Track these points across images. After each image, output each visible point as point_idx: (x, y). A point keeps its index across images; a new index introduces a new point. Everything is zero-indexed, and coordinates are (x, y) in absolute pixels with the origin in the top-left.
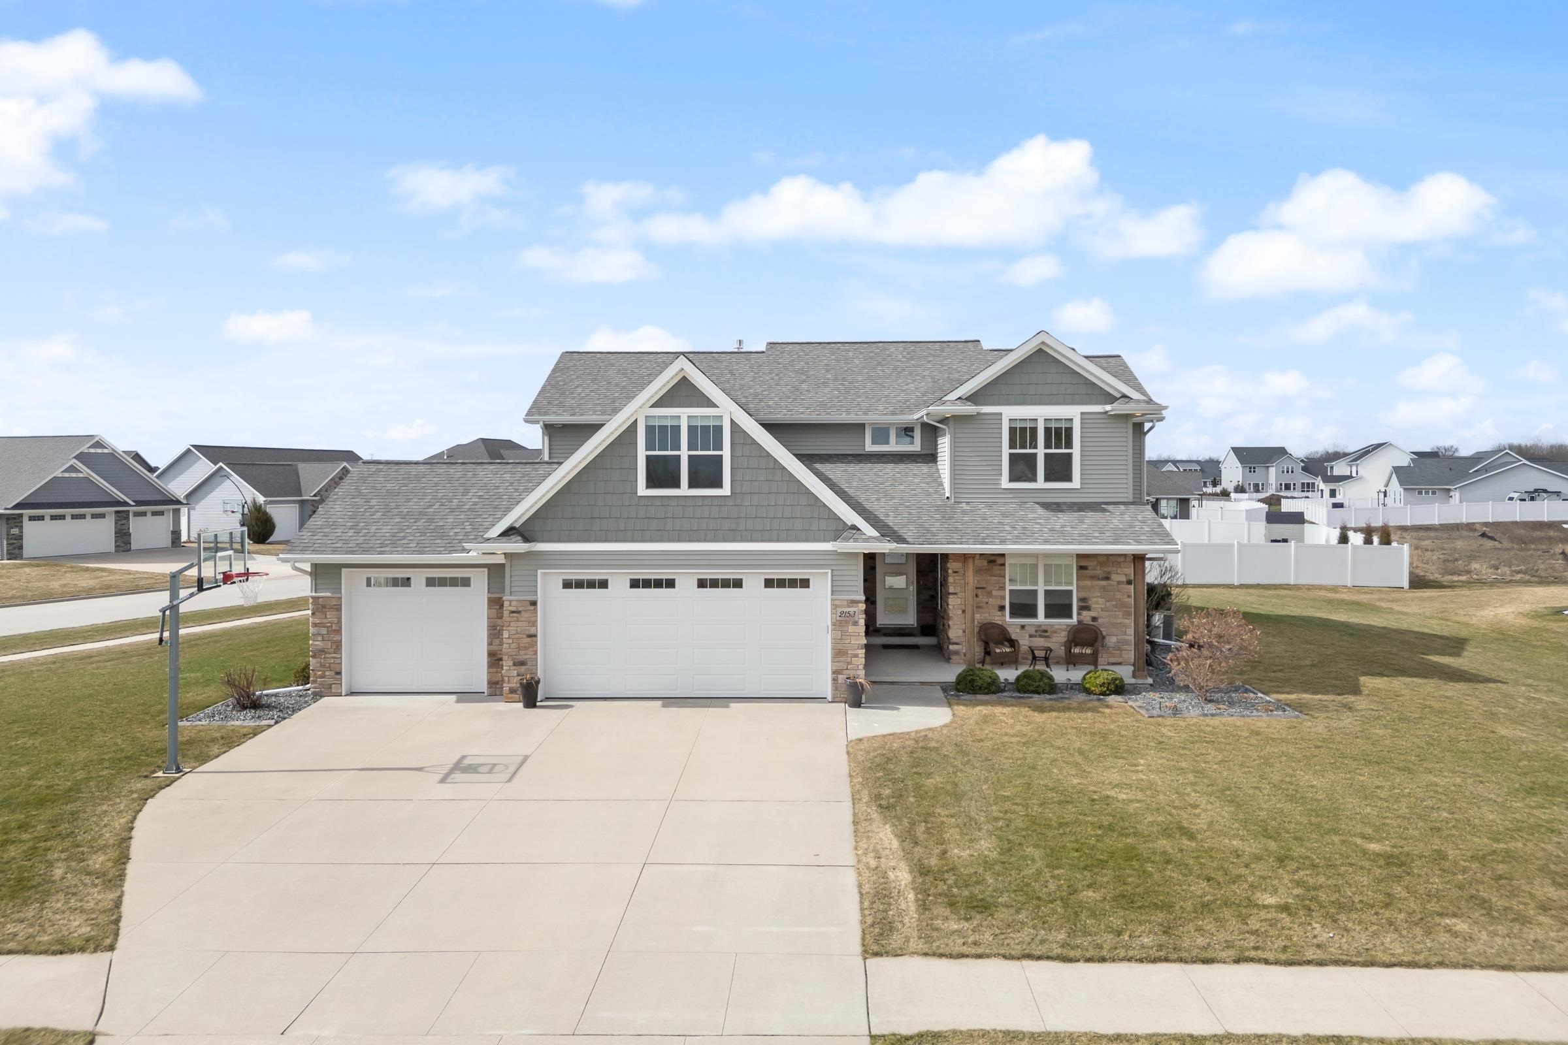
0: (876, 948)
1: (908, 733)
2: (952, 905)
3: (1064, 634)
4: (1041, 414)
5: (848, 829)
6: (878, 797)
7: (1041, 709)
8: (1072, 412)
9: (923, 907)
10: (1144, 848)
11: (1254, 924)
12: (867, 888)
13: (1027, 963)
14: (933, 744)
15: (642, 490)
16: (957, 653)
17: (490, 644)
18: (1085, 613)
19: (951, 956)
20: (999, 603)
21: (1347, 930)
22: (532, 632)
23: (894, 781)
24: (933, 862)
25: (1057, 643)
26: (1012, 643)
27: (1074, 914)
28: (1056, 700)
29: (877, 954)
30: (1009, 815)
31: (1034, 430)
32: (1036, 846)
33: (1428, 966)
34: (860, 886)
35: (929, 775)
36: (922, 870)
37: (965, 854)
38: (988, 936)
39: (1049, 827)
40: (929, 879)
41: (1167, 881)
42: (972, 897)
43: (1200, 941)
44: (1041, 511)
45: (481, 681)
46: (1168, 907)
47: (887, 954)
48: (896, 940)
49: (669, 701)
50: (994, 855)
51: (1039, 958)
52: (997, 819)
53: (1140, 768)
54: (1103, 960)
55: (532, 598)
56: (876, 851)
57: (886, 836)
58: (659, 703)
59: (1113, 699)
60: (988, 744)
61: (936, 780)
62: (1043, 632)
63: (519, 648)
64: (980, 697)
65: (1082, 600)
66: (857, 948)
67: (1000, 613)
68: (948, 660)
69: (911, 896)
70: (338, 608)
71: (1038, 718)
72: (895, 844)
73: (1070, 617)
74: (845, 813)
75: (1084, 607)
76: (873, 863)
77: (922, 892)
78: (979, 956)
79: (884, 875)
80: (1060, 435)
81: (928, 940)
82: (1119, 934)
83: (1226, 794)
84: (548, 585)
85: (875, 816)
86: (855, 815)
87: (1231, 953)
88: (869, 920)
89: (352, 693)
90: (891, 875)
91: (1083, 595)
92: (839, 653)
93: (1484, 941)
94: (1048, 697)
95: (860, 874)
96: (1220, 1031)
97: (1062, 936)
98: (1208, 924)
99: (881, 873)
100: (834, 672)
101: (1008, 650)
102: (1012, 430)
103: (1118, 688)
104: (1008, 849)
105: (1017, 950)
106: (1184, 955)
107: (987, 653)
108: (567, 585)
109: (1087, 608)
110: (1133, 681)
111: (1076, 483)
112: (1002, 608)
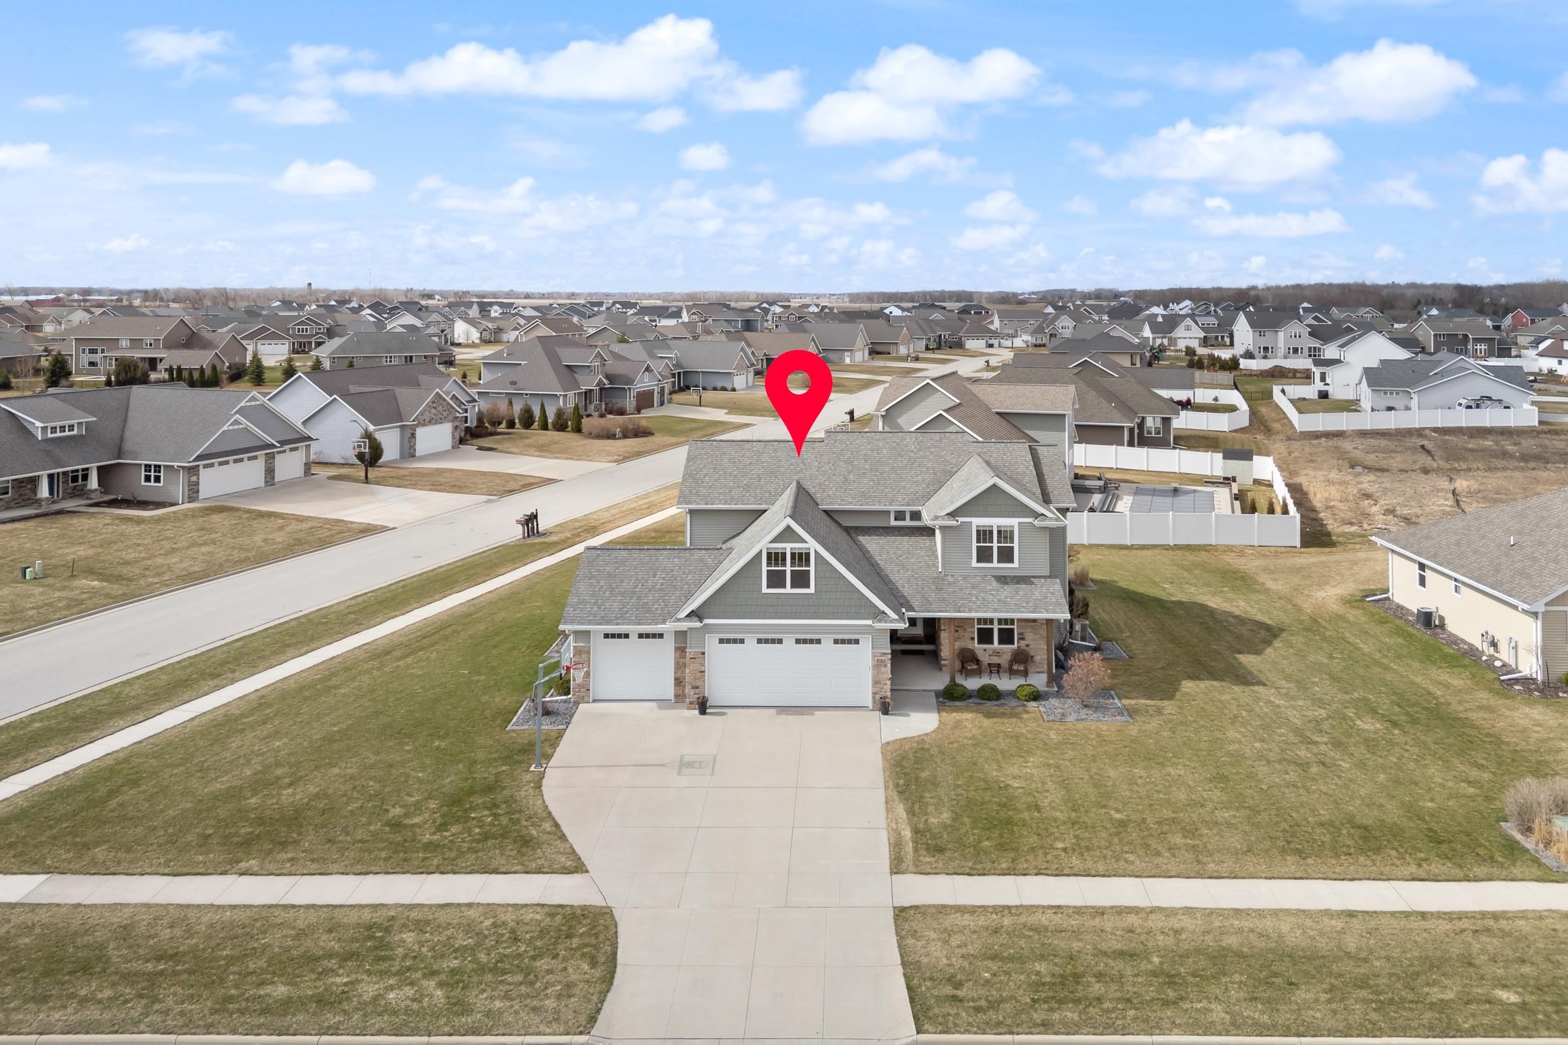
0: (895, 870)
1: (913, 737)
2: (927, 849)
3: (1010, 654)
4: (995, 522)
5: (883, 806)
6: (897, 786)
7: (988, 715)
8: (1012, 522)
9: (916, 850)
10: (1016, 817)
11: (1049, 857)
12: (892, 840)
13: (955, 876)
14: (927, 746)
15: (765, 590)
16: (945, 665)
17: (675, 673)
18: (1022, 642)
19: (925, 874)
20: (971, 635)
21: (1085, 860)
22: (702, 669)
23: (905, 774)
24: (921, 826)
25: (1004, 660)
26: (978, 662)
27: (978, 851)
28: (998, 706)
29: (896, 873)
30: (959, 797)
31: (991, 532)
32: (969, 817)
33: (1109, 876)
34: (889, 839)
35: (923, 770)
36: (916, 831)
37: (936, 821)
38: (941, 865)
39: (976, 804)
40: (919, 835)
41: (1021, 836)
42: (937, 845)
43: (1025, 866)
44: (994, 583)
45: (670, 694)
46: (1016, 850)
47: (900, 873)
48: (904, 867)
49: (783, 709)
50: (949, 822)
51: (960, 874)
52: (953, 800)
53: (1030, 764)
54: (984, 875)
55: (702, 650)
56: (896, 820)
57: (901, 810)
58: (773, 711)
59: (1032, 705)
60: (956, 745)
61: (924, 774)
62: (997, 653)
63: (695, 679)
64: (957, 703)
65: (1019, 634)
66: (887, 870)
67: (971, 642)
68: (940, 669)
69: (911, 845)
70: (589, 653)
71: (987, 722)
72: (905, 816)
73: (1013, 644)
74: (881, 795)
75: (1021, 639)
76: (895, 827)
77: (915, 842)
78: (936, 874)
79: (899, 834)
80: (1005, 535)
81: (916, 866)
82: (994, 863)
83: (1064, 784)
84: (711, 644)
85: (896, 798)
86: (886, 797)
87: (1035, 871)
88: (893, 857)
89: (594, 701)
90: (903, 833)
91: (1021, 631)
92: (876, 682)
93: (1139, 865)
94: (995, 703)
95: (889, 833)
96: (1019, 904)
97: (971, 864)
98: (1030, 857)
99: (898, 832)
100: (873, 693)
101: (975, 667)
102: (978, 532)
103: (1036, 696)
104: (956, 817)
105: (952, 870)
106: (1017, 872)
107: (963, 667)
108: (721, 641)
109: (1023, 639)
110: (1046, 689)
111: (1016, 564)
112: (973, 639)
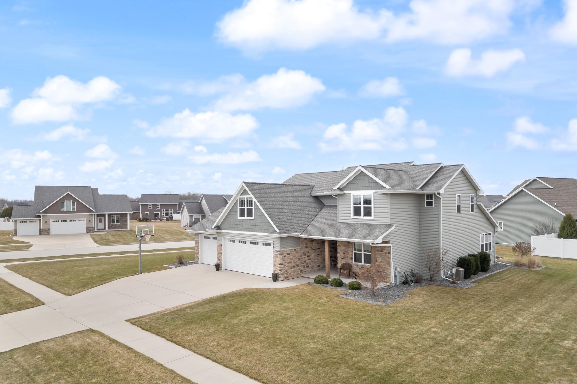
4: (362, 193)
8: (370, 193)
20: (351, 257)
22: (221, 252)
31: (360, 199)
50: (191, 313)
52: (214, 308)
55: (221, 244)
62: (363, 268)
63: (219, 256)
67: (351, 260)
70: (199, 243)
76: (170, 309)
80: (368, 201)
81: (138, 321)
84: (224, 241)
89: (202, 264)
92: (275, 265)
102: (354, 199)
108: (230, 241)
111: (372, 217)
